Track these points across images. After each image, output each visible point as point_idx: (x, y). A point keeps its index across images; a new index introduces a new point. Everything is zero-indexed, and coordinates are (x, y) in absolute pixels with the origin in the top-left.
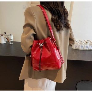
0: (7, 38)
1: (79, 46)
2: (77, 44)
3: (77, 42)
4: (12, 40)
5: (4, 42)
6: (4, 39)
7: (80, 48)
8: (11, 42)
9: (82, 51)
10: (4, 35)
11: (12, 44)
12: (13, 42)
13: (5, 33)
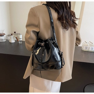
0: (16, 38)
1: (90, 47)
2: (87, 45)
3: (87, 44)
4: (21, 40)
5: (13, 41)
6: (14, 38)
7: (90, 50)
8: (20, 41)
9: (92, 53)
10: (14, 34)
11: (21, 44)
12: (22, 41)
13: (15, 32)
